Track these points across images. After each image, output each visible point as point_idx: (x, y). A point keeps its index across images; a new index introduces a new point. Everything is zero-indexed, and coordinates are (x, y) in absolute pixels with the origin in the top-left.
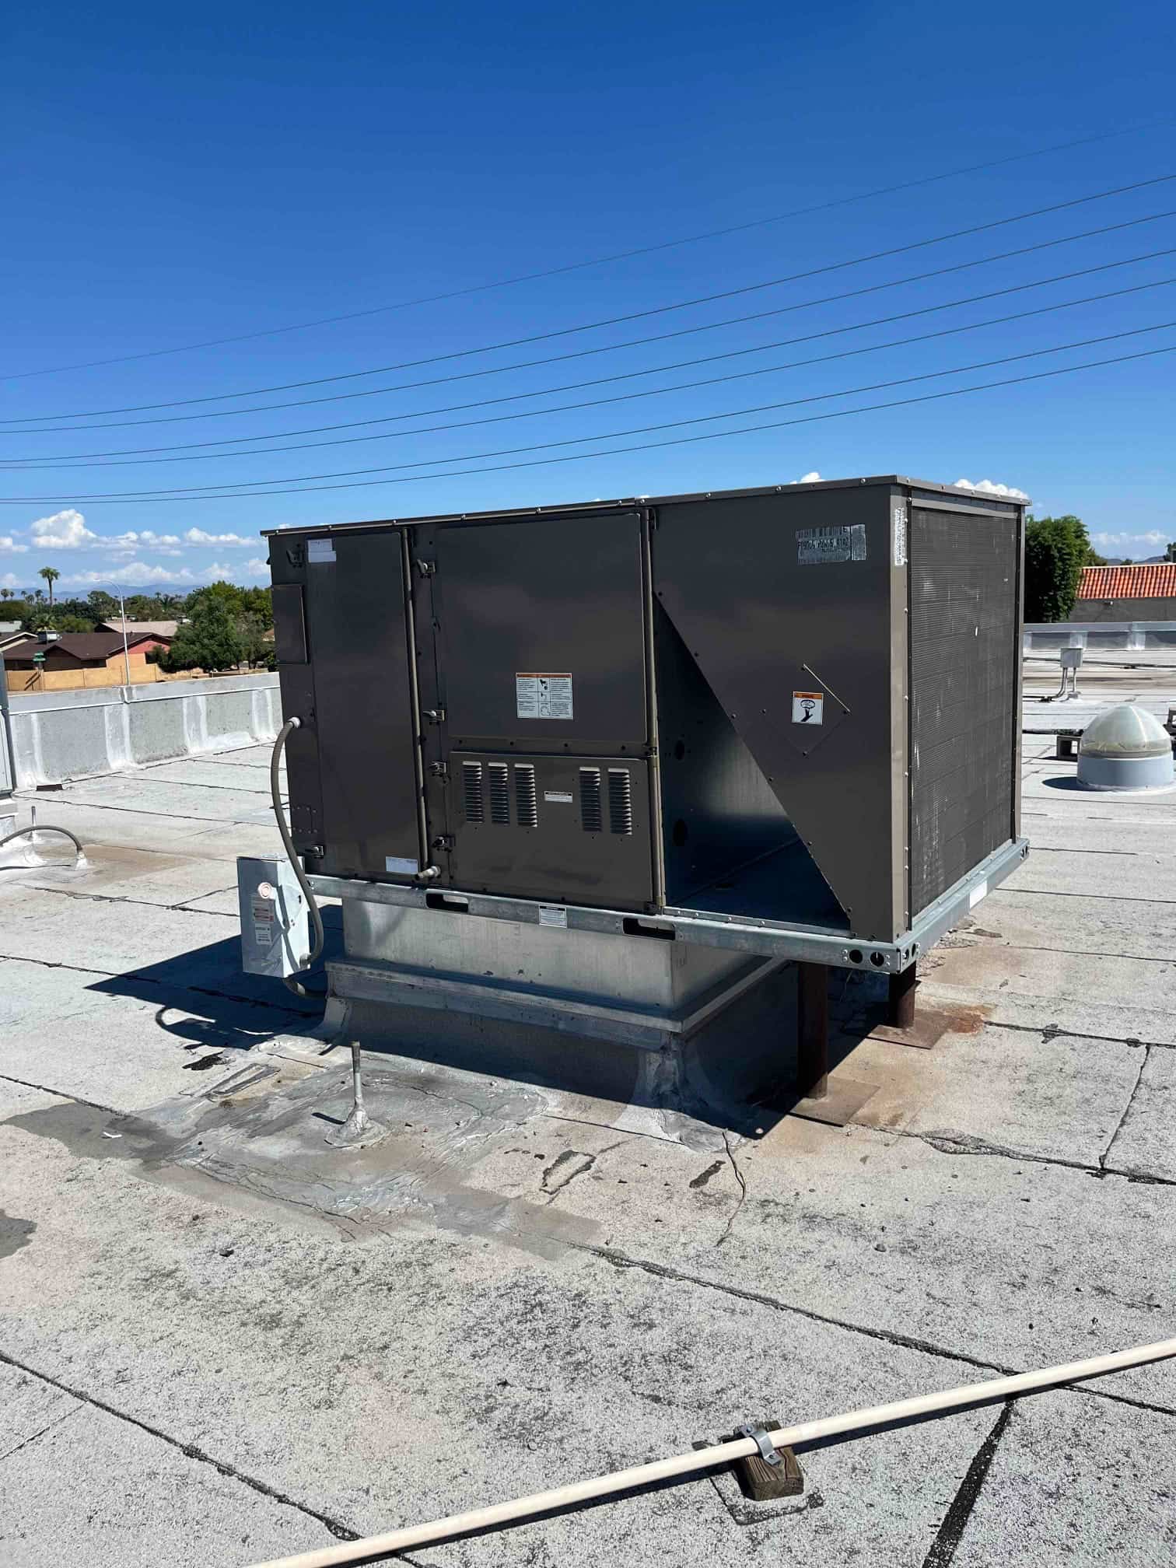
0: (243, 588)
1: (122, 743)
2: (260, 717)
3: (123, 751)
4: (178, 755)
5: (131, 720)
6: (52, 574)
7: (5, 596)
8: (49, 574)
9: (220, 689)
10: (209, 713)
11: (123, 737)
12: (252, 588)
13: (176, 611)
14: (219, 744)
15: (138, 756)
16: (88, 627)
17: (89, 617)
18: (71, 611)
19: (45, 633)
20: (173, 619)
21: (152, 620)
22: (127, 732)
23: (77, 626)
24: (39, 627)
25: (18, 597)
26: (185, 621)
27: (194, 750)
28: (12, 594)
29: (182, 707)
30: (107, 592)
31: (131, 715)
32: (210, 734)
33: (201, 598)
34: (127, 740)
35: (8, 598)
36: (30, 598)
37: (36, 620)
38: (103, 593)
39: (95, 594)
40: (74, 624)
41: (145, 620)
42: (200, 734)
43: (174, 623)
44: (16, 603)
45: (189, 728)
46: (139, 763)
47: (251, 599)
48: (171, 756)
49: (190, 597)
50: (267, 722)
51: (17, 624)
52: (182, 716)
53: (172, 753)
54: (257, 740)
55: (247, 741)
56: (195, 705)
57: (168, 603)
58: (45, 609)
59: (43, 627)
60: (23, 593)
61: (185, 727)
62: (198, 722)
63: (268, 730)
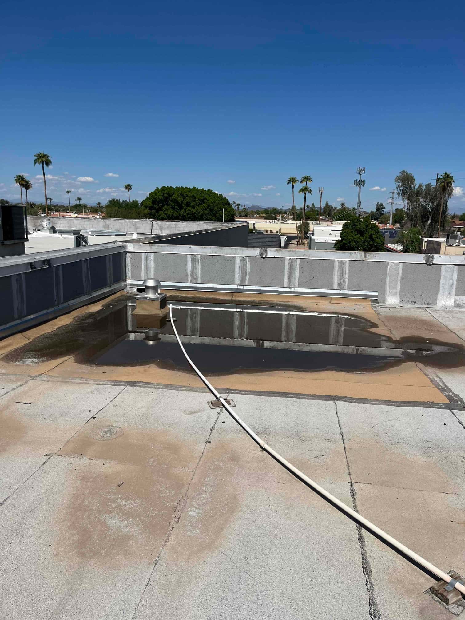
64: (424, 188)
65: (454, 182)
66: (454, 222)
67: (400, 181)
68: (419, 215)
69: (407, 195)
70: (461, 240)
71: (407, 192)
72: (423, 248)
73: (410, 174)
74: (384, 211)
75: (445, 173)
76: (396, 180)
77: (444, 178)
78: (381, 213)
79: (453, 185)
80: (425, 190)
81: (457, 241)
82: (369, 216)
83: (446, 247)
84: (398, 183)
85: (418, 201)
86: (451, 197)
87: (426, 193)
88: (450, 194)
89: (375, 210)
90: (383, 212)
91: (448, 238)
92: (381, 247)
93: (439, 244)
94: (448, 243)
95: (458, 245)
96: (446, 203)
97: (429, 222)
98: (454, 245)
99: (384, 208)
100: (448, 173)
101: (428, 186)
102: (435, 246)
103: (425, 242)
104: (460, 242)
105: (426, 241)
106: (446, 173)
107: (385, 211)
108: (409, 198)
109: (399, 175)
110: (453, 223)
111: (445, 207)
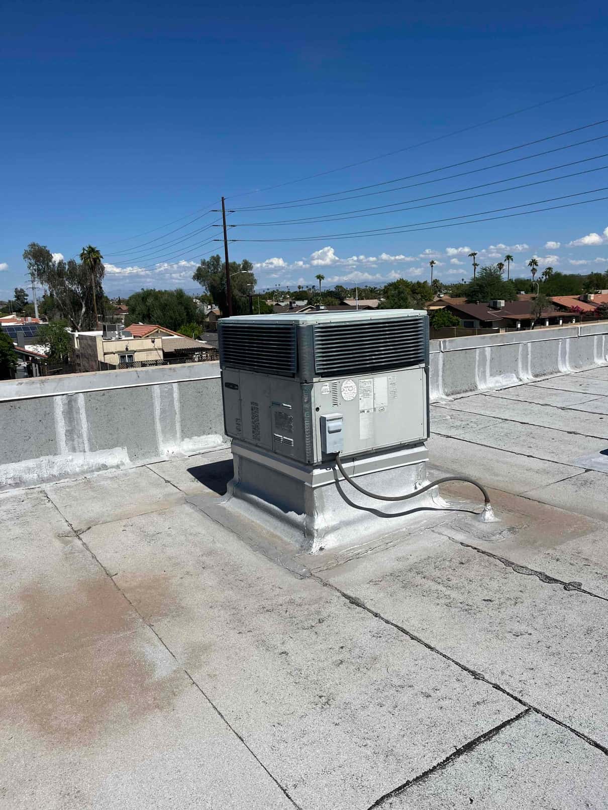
0: (411, 282)
1: (437, 381)
2: (523, 364)
3: (438, 386)
4: (471, 390)
5: (444, 364)
6: (321, 277)
7: (300, 289)
8: (320, 277)
9: (500, 343)
10: (492, 359)
11: (438, 376)
12: (416, 282)
13: (377, 295)
14: (497, 382)
15: (446, 390)
16: (336, 303)
17: (337, 298)
18: (329, 295)
19: (319, 306)
20: (375, 299)
21: (366, 299)
22: (441, 373)
23: (332, 302)
24: (315, 303)
25: (305, 289)
26: (382, 299)
27: (482, 387)
28: (302, 288)
29: (476, 355)
30: (343, 286)
31: (444, 361)
32: (491, 375)
33: (391, 288)
34: (440, 378)
35: (301, 290)
36: (310, 289)
37: (314, 299)
38: (341, 287)
39: (337, 287)
40: (330, 301)
41: (362, 299)
42: (485, 376)
43: (376, 300)
44: (305, 292)
45: (479, 369)
46: (448, 395)
47: (416, 288)
48: (466, 391)
49: (385, 287)
50: (527, 366)
51: (306, 302)
52: (475, 362)
53: (467, 388)
54: (521, 380)
55: (514, 381)
56: (483, 354)
57: (372, 291)
58: (318, 294)
59: (317, 303)
60: (307, 287)
61: (477, 369)
62: (484, 365)
63: (527, 373)
64: (67, 267)
65: (102, 257)
66: (120, 308)
67: (31, 257)
68: (68, 302)
69: (45, 277)
70: (121, 331)
71: (44, 271)
72: (76, 347)
73: (43, 248)
74: (27, 299)
75: (88, 246)
76: (26, 256)
77: (89, 252)
78: (23, 302)
79: (102, 262)
80: (68, 269)
81: (117, 332)
82: (6, 307)
83: (103, 342)
84: (29, 261)
85: (62, 284)
86: (103, 277)
87: (71, 272)
88: (102, 274)
89: (14, 299)
90: (26, 301)
91: (104, 330)
92: (10, 352)
93: (93, 339)
94: (106, 336)
95: (120, 339)
96: (98, 284)
97: (84, 310)
98: (114, 339)
99: (27, 296)
100: (93, 246)
101: (71, 263)
102: (90, 343)
103: (77, 338)
104: (121, 334)
105: (78, 336)
106: (90, 247)
107: (29, 299)
108: (49, 280)
109: (28, 249)
110: (120, 310)
111: (99, 290)
